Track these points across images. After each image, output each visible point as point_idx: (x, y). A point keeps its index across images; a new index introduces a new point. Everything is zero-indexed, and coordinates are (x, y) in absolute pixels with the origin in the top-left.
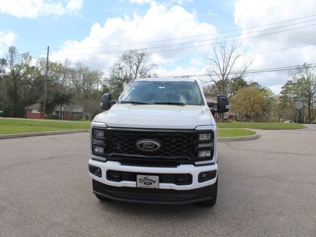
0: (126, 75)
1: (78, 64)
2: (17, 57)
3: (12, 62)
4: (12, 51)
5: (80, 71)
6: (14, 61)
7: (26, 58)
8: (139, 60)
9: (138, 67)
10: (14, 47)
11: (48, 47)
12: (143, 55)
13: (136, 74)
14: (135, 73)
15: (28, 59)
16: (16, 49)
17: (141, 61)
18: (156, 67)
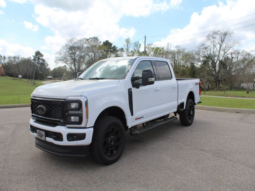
0: (210, 53)
1: (177, 47)
2: (131, 46)
3: (128, 49)
4: (128, 41)
5: (179, 52)
6: (129, 49)
7: (136, 46)
8: (222, 39)
9: (221, 46)
10: (129, 38)
11: (145, 36)
12: (225, 34)
13: (219, 52)
14: (219, 50)
15: (139, 46)
16: (130, 40)
17: (224, 39)
18: (238, 44)
